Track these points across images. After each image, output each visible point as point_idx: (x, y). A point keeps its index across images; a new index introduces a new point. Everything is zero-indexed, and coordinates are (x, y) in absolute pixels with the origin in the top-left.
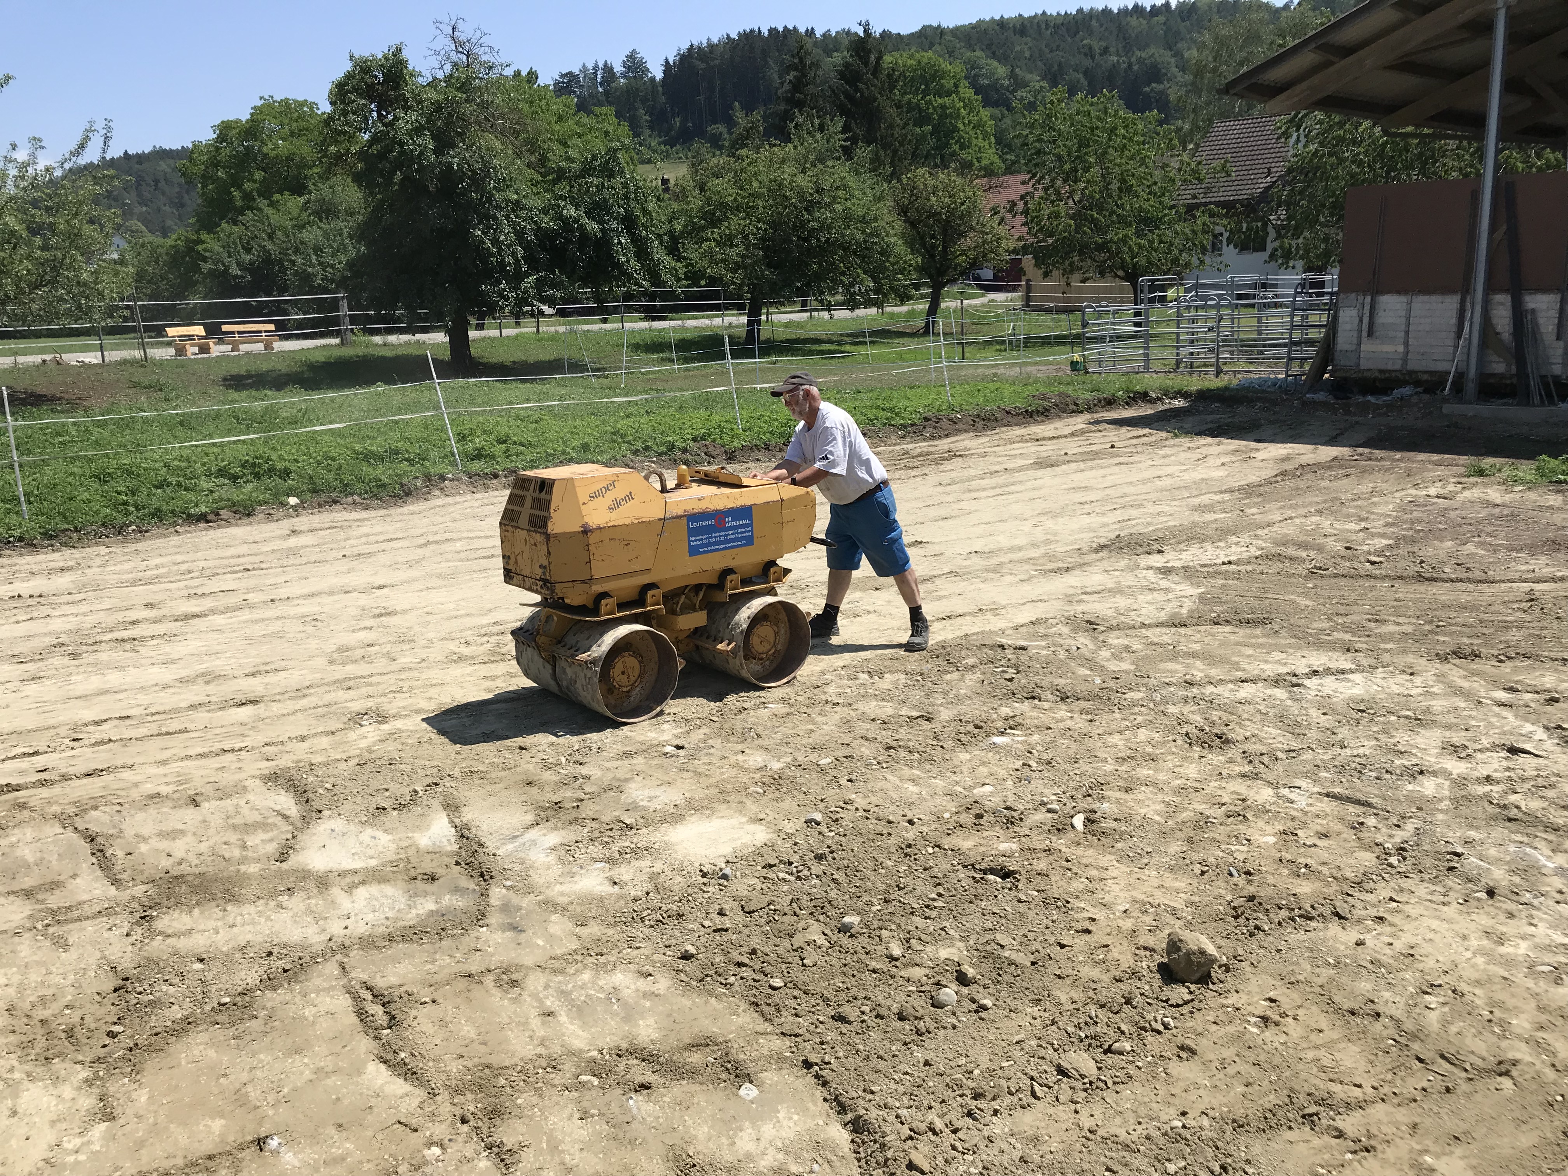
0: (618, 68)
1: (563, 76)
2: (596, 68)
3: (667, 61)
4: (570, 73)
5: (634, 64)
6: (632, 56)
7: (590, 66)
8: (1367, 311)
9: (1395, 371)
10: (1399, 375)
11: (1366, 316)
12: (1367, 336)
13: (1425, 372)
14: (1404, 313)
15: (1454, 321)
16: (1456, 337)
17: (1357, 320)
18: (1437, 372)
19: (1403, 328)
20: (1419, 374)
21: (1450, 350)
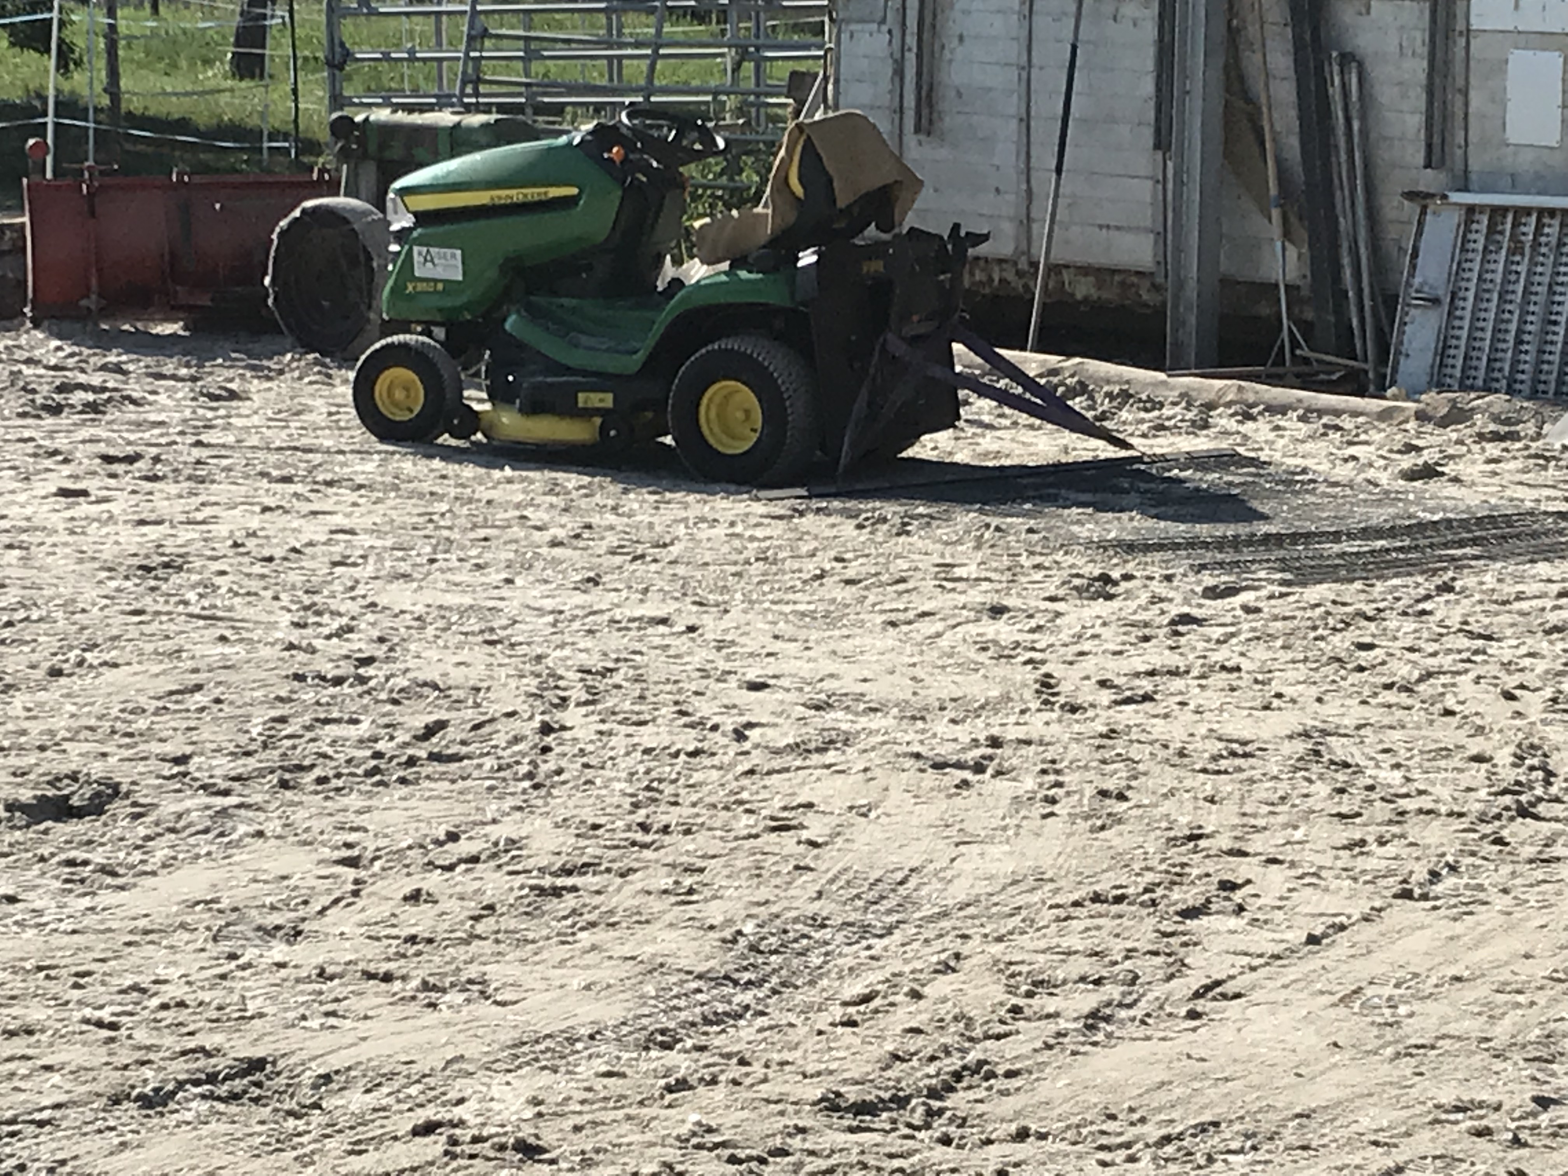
8: (911, 41)
9: (1001, 261)
10: (1010, 276)
11: (911, 58)
12: (918, 130)
13: (1085, 270)
14: (1014, 52)
15: (1148, 86)
16: (1157, 146)
17: (888, 70)
18: (1114, 272)
19: (1013, 105)
20: (1066, 276)
21: (1145, 190)
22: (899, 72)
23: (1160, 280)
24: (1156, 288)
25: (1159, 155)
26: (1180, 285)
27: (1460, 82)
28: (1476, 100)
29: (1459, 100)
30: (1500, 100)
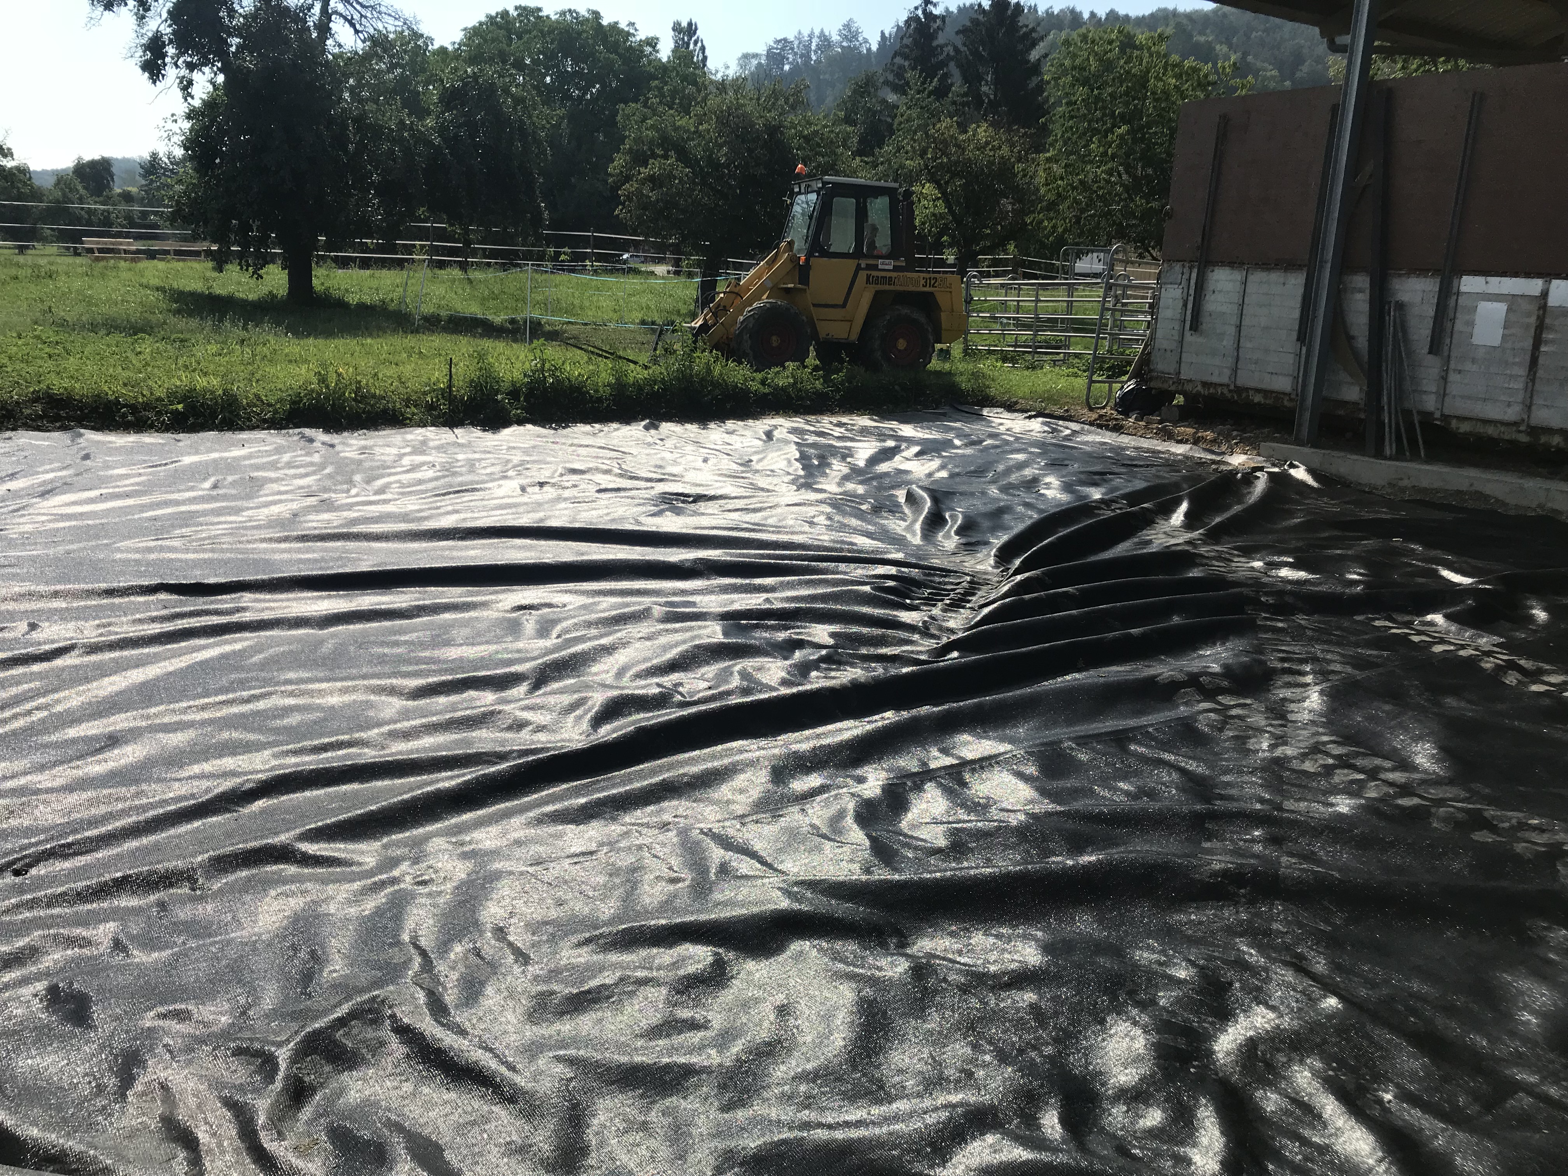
0: (835, 38)
1: (778, 42)
2: (811, 36)
3: (883, 33)
4: (785, 40)
5: (850, 32)
6: (847, 26)
7: (806, 33)
8: (1192, 292)
9: (1221, 385)
10: (1226, 391)
11: (1191, 298)
12: (1191, 329)
13: (1258, 391)
14: (1236, 298)
15: (1297, 314)
16: (1298, 340)
17: (1180, 304)
18: (1272, 392)
19: (1234, 320)
20: (1251, 393)
21: (1290, 359)
22: (1185, 305)
23: (1293, 396)
24: (1291, 400)
25: (1299, 344)
26: (1303, 400)
27: (1451, 315)
28: (1459, 326)
29: (1449, 325)
30: (1471, 324)
